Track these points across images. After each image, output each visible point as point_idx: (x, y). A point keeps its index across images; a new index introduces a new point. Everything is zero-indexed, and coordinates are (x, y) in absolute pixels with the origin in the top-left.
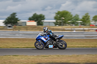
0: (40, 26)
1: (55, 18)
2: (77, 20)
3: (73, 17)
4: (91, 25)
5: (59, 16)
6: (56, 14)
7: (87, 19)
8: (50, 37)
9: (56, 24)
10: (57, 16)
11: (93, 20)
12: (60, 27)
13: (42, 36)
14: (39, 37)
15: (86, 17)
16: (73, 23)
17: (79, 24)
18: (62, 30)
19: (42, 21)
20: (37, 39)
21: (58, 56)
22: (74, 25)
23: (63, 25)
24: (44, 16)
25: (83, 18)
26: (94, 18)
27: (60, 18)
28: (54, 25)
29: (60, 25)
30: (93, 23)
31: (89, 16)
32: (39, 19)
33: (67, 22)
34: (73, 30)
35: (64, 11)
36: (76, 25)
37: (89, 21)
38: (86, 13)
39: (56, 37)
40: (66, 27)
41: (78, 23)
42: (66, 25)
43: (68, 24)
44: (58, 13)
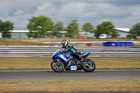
0: (7, 39)
1: (29, 27)
2: (60, 29)
3: (54, 25)
4: (80, 38)
5: (33, 24)
6: (30, 20)
7: (75, 29)
8: (73, 54)
9: (30, 35)
10: (31, 24)
11: (83, 29)
12: (36, 40)
13: (61, 53)
14: (57, 54)
15: (73, 25)
16: (54, 34)
17: (64, 36)
18: (38, 44)
19: (10, 31)
20: (53, 58)
21: (33, 82)
22: (55, 37)
23: (40, 37)
24: (12, 24)
25: (69, 27)
26: (84, 26)
27: (35, 26)
28: (26, 37)
29: (36, 37)
30: (82, 34)
31: (77, 25)
32: (6, 29)
33: (45, 33)
34: (54, 45)
35: (42, 17)
36: (58, 37)
37: (77, 32)
38: (73, 20)
39: (80, 54)
40: (45, 39)
41: (61, 34)
42: (44, 38)
43: (47, 35)
44: (33, 20)
